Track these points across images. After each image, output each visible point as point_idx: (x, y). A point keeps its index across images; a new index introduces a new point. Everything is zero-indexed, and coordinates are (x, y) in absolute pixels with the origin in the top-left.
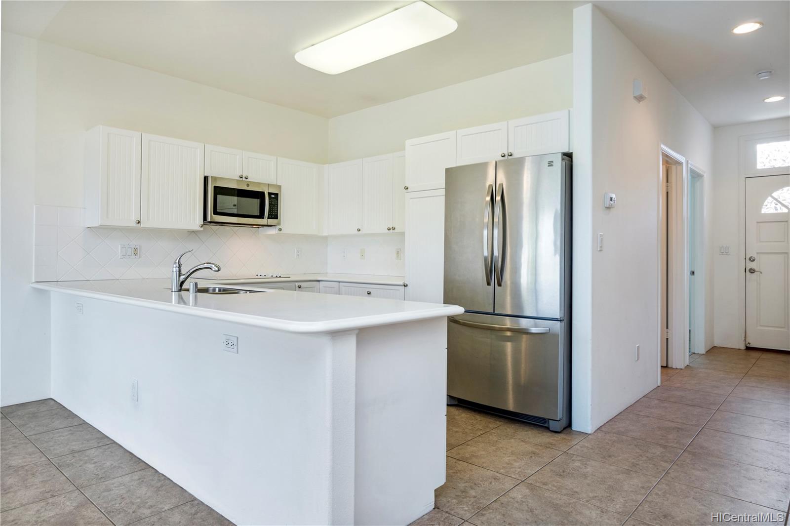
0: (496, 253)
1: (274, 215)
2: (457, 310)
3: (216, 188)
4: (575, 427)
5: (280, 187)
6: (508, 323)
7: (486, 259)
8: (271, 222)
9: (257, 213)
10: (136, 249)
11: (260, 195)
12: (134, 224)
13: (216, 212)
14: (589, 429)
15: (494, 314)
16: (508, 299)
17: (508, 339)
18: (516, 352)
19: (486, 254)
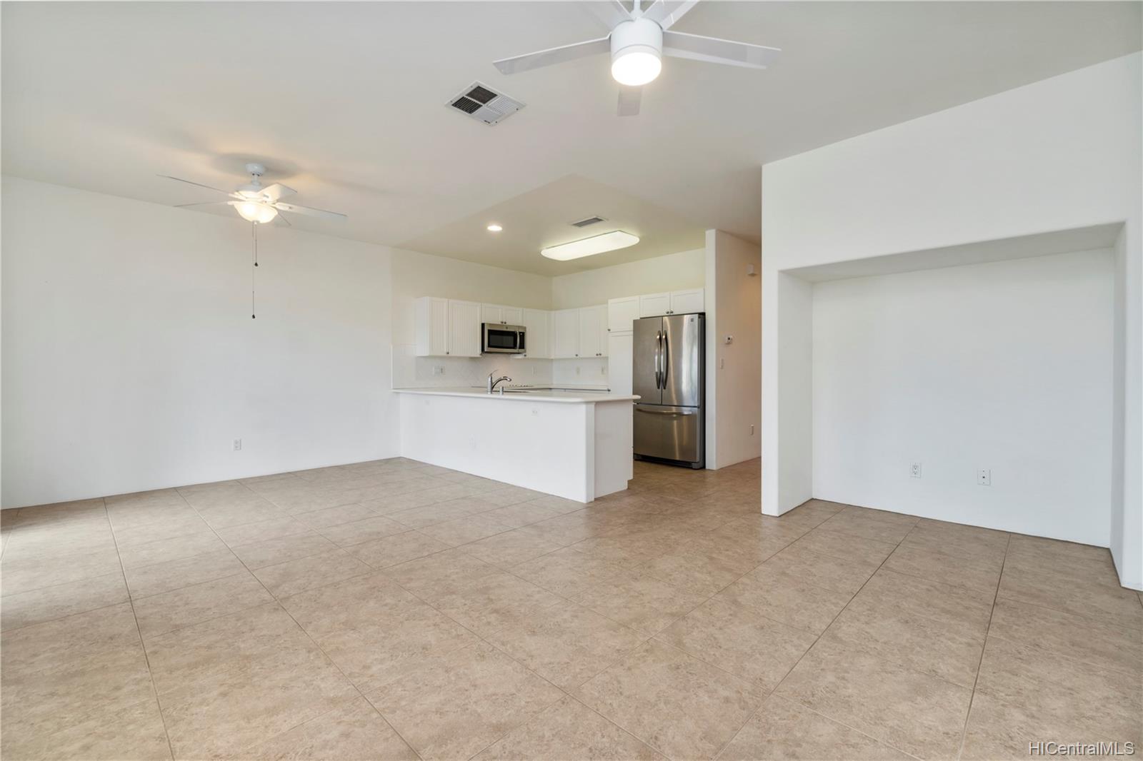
0: (662, 370)
1: (522, 346)
2: (638, 397)
3: (489, 331)
4: (707, 468)
5: (525, 328)
6: (674, 410)
7: (657, 373)
8: (521, 350)
9: (512, 346)
10: (442, 369)
11: (513, 334)
12: (445, 355)
13: (489, 346)
14: (714, 468)
15: (661, 405)
16: (674, 396)
17: (674, 419)
18: (680, 427)
19: (657, 370)
